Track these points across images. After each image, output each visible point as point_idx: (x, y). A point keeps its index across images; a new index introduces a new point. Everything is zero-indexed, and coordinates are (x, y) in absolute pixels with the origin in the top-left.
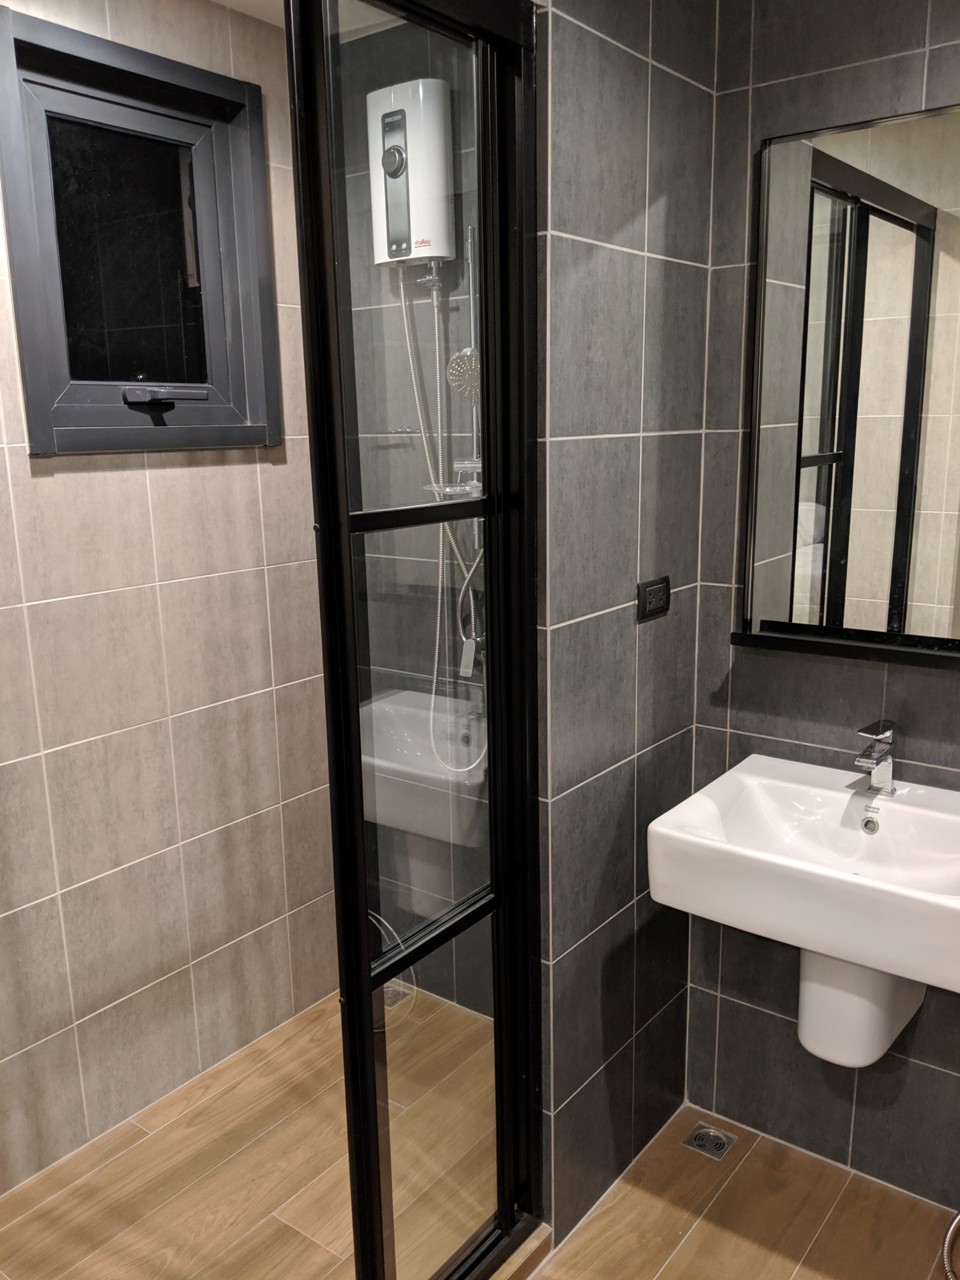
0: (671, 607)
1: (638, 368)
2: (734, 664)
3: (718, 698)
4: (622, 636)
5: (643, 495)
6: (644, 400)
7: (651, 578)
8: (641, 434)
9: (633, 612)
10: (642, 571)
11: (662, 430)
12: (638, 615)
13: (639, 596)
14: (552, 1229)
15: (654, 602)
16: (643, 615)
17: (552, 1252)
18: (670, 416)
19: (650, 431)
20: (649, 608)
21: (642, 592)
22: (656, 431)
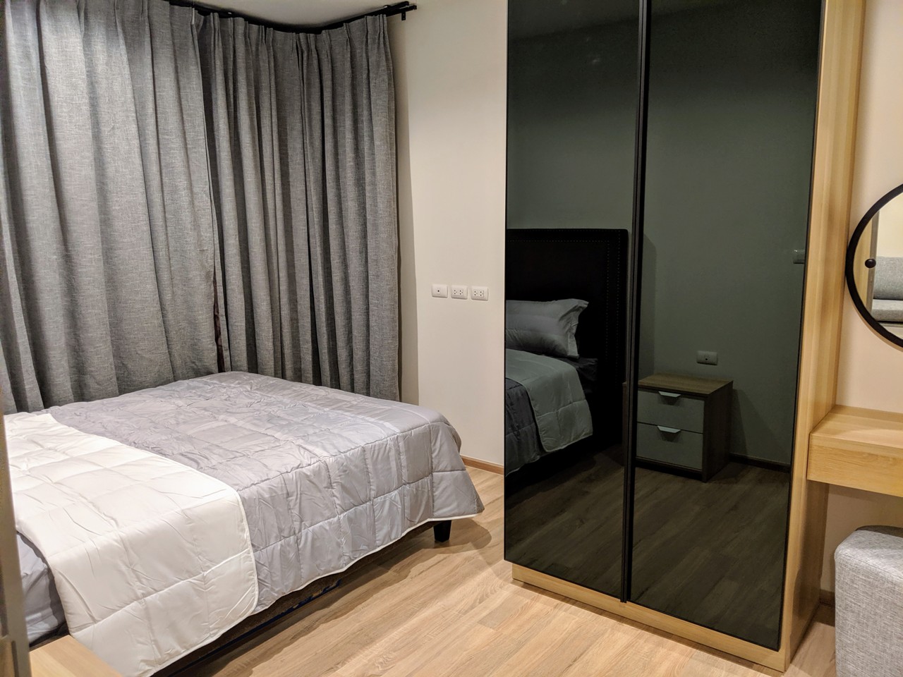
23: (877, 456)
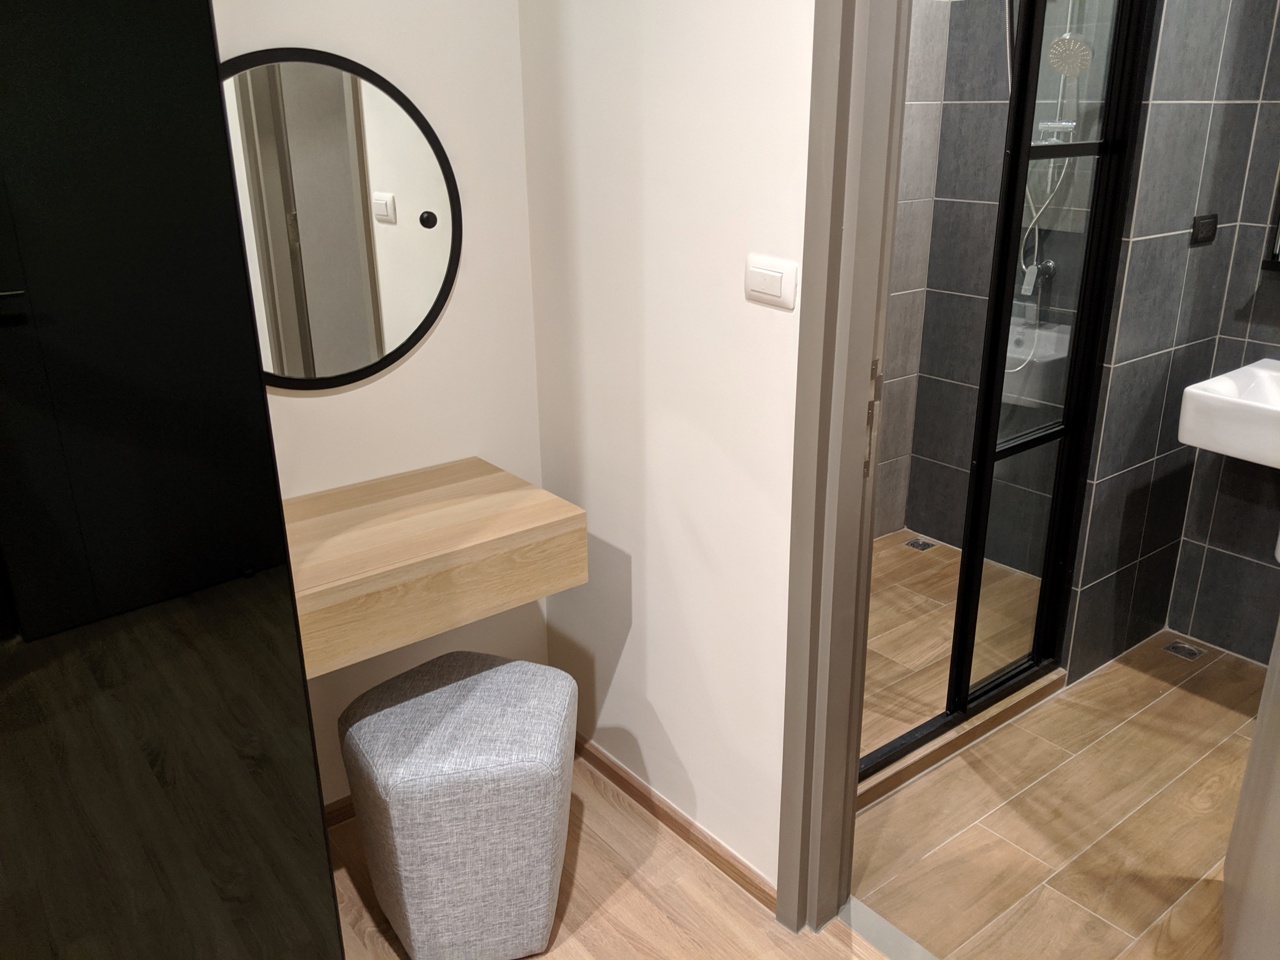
0: (1216, 239)
1: (1218, 50)
2: (1259, 287)
3: (1241, 315)
4: (1178, 254)
5: (1207, 148)
6: (1219, 75)
7: (1204, 214)
8: (1214, 102)
9: (1187, 238)
10: (1198, 207)
11: (1229, 99)
12: (1192, 240)
13: (1194, 227)
14: (1067, 672)
15: (1204, 233)
16: (1195, 241)
17: (1065, 688)
18: (1236, 88)
19: (1220, 99)
20: (1201, 236)
21: (1196, 223)
22: (1223, 100)
23: (379, 592)
